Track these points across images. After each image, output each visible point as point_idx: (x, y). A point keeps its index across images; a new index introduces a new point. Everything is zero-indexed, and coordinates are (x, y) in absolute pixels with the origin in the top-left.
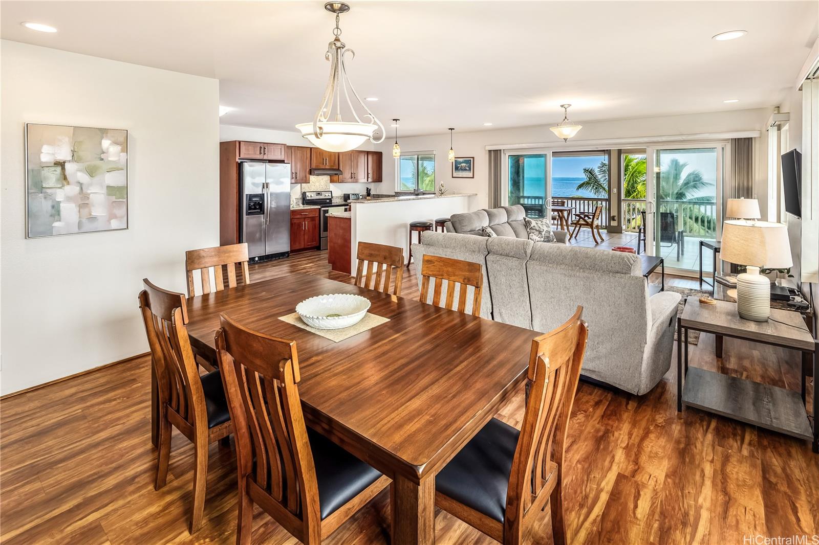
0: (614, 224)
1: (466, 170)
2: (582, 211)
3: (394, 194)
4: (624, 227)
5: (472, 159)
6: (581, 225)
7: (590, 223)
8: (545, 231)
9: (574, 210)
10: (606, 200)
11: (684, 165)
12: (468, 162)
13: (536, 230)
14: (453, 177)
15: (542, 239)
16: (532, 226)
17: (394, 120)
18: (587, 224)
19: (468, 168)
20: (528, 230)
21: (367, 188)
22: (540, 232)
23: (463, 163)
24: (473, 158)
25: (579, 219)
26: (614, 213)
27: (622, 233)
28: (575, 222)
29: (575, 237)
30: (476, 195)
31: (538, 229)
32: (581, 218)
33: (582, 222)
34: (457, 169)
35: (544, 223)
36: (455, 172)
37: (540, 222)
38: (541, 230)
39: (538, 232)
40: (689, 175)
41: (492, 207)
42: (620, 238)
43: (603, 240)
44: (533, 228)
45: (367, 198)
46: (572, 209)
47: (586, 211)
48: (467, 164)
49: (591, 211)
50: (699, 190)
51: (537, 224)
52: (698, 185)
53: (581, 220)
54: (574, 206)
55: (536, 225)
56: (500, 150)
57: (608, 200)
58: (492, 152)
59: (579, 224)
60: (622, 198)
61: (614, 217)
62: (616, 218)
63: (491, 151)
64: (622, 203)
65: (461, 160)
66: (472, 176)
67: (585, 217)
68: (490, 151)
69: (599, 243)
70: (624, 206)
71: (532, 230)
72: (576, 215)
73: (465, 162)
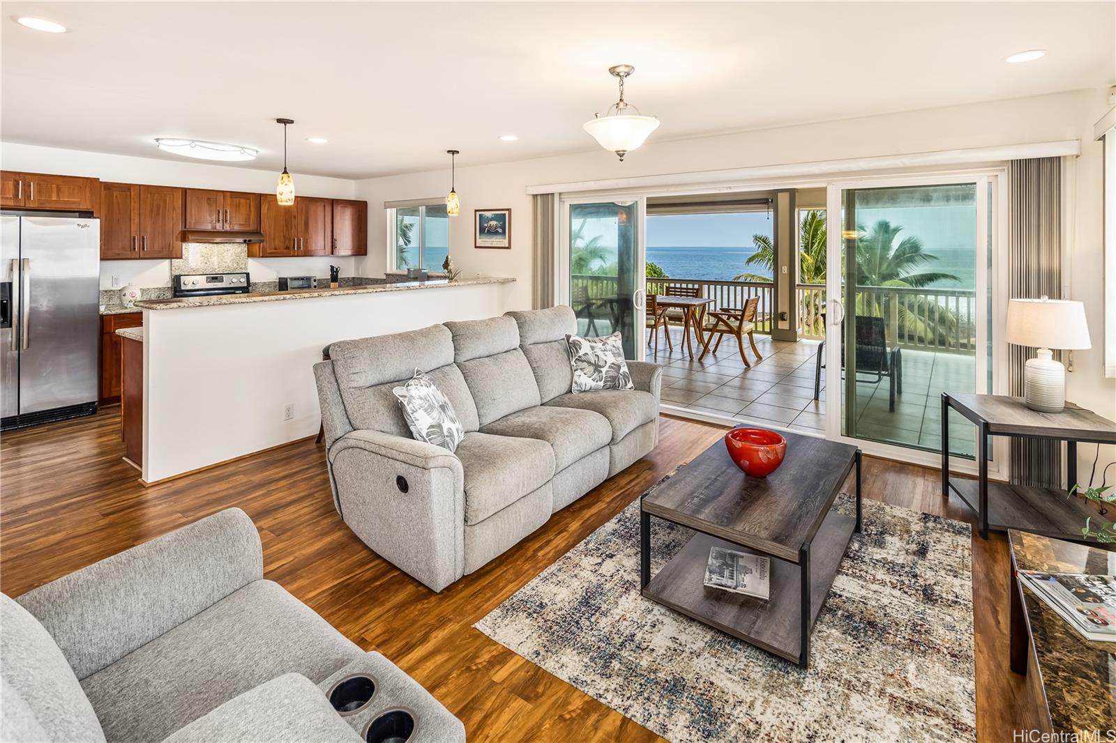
0: (784, 325)
1: (496, 233)
2: (725, 306)
3: (384, 277)
4: (799, 331)
5: (507, 212)
6: (722, 332)
7: (736, 329)
8: (608, 365)
9: (712, 304)
10: (770, 286)
11: (896, 230)
12: (501, 218)
13: (589, 363)
14: (476, 247)
15: (601, 384)
16: (581, 353)
17: (279, 121)
18: (731, 331)
19: (500, 231)
20: (573, 363)
21: (332, 267)
22: (597, 368)
23: (492, 219)
24: (509, 210)
25: (717, 323)
26: (783, 307)
27: (796, 341)
28: (711, 327)
29: (714, 352)
30: (514, 280)
31: (593, 359)
32: (720, 319)
33: (722, 327)
34: (482, 231)
35: (609, 347)
36: (480, 238)
37: (600, 345)
38: (601, 363)
39: (592, 368)
40: (902, 244)
41: (539, 306)
42: (792, 353)
43: (760, 358)
44: (583, 358)
45: (332, 285)
46: (709, 303)
47: (732, 306)
48: (499, 222)
49: (739, 307)
50: (916, 265)
51: (592, 348)
52: (916, 258)
53: (720, 323)
54: (712, 297)
55: (590, 352)
56: (553, 194)
57: (774, 285)
58: (539, 198)
59: (718, 331)
60: (797, 283)
61: (783, 314)
62: (787, 316)
63: (537, 195)
64: (797, 291)
65: (489, 214)
66: (507, 246)
67: (728, 319)
68: (535, 196)
69: (752, 365)
70: (800, 295)
71: (579, 363)
72: (715, 315)
73: (496, 218)
